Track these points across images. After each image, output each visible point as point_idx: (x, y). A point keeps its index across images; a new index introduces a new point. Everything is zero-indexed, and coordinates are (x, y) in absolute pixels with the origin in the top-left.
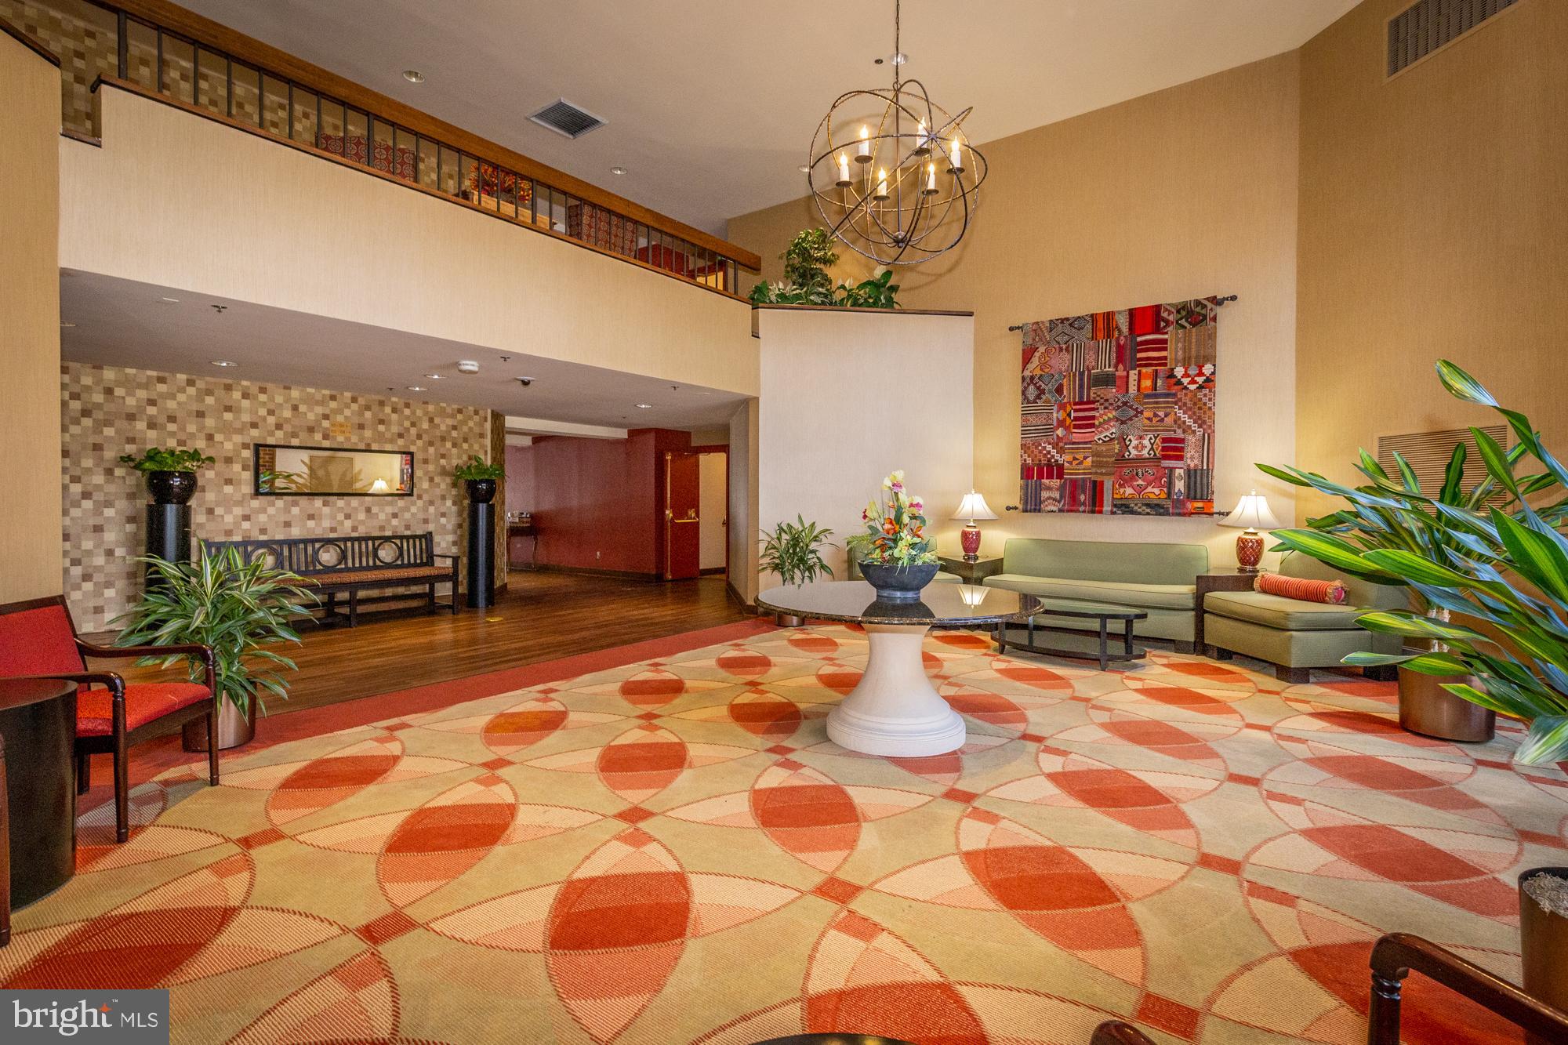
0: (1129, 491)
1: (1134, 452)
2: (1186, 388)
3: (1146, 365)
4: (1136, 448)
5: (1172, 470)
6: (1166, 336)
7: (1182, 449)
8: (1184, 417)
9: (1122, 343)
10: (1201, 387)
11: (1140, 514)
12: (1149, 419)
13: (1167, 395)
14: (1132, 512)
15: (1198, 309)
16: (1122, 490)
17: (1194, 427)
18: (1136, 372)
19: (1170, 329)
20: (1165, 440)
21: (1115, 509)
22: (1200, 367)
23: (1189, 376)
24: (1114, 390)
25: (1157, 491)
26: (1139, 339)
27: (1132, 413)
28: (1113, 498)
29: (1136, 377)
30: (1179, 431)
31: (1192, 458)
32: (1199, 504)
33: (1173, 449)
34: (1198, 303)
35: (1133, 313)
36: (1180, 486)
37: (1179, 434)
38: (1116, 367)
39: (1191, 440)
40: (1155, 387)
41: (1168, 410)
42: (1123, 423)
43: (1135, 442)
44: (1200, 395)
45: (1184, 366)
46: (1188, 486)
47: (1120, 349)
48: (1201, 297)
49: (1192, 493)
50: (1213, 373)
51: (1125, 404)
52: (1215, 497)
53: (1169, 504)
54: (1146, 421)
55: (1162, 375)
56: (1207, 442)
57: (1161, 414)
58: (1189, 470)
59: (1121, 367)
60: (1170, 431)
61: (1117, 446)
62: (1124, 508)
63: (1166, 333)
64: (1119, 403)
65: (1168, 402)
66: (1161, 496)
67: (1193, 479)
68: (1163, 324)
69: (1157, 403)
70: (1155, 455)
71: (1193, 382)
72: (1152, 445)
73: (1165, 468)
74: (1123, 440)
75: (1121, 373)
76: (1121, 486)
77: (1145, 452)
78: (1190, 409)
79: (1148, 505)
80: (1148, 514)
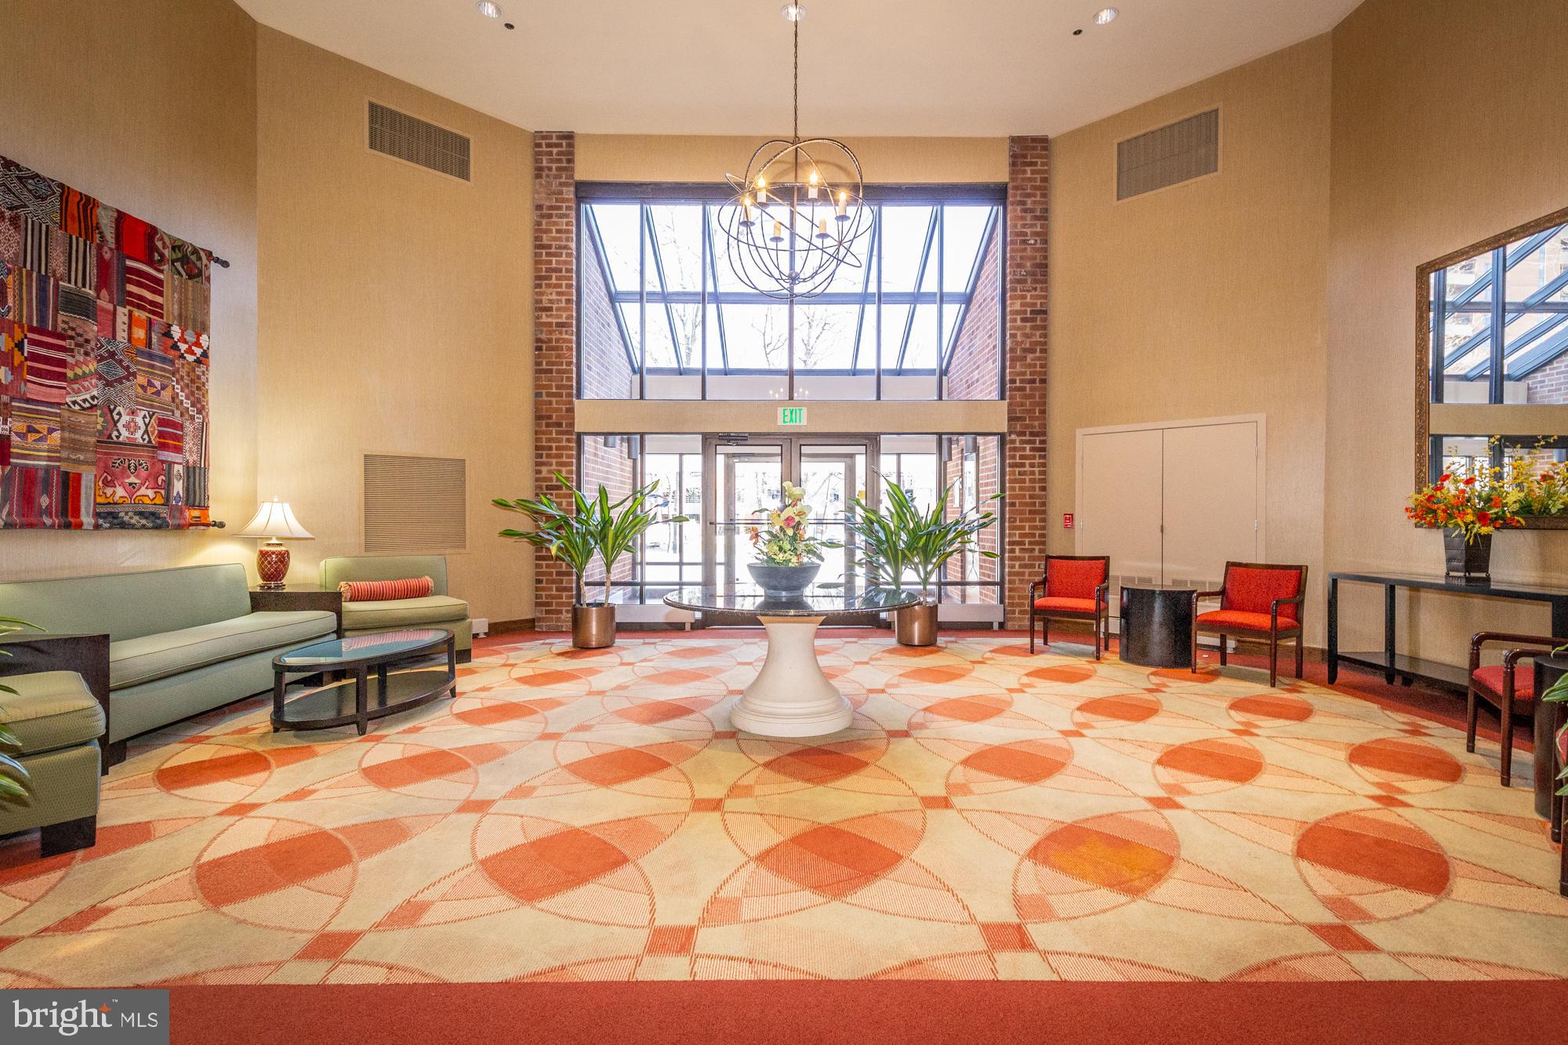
0: (120, 492)
1: (125, 433)
2: (182, 356)
3: (139, 307)
4: (127, 426)
5: (171, 464)
6: (161, 276)
7: (179, 438)
8: (182, 396)
9: (107, 256)
10: (198, 361)
11: (133, 527)
12: (142, 387)
13: (164, 360)
14: (123, 526)
15: (193, 258)
16: (109, 491)
17: (192, 411)
18: (126, 311)
19: (165, 267)
20: (162, 422)
21: (101, 521)
22: (198, 335)
23: (185, 342)
24: (95, 328)
25: (150, 493)
26: (129, 263)
27: (122, 373)
28: (96, 504)
29: (126, 319)
30: (177, 413)
31: (191, 451)
32: (196, 513)
33: (169, 436)
34: (195, 251)
35: (122, 220)
36: (178, 487)
37: (177, 417)
38: (98, 290)
39: (189, 427)
40: (149, 344)
41: (166, 382)
42: (109, 384)
43: (125, 418)
44: (198, 371)
45: (180, 326)
46: (187, 490)
47: (103, 267)
48: (198, 245)
49: (191, 500)
50: (208, 348)
51: (112, 355)
52: (211, 504)
53: (164, 512)
54: (140, 390)
55: (156, 328)
56: (202, 430)
57: (157, 384)
58: (188, 468)
59: (104, 293)
60: (168, 410)
61: (100, 420)
62: (112, 520)
63: (161, 271)
64: (102, 351)
65: (164, 370)
66: (157, 501)
67: (192, 479)
68: (157, 257)
69: (152, 367)
70: (150, 441)
71: (190, 352)
72: (147, 426)
73: (163, 462)
74: (109, 410)
75: (104, 303)
76: (107, 483)
77: (138, 435)
78: (187, 386)
79: (141, 514)
80: (144, 527)
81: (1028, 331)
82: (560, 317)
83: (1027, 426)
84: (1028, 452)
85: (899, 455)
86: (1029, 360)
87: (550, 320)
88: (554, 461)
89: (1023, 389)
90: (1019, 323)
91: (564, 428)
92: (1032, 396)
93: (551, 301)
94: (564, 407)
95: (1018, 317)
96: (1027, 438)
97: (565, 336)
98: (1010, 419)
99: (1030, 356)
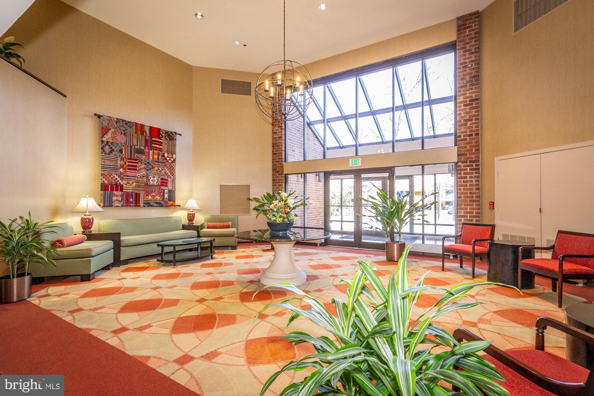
0: (150, 197)
1: (152, 182)
2: (168, 161)
3: (156, 150)
4: (152, 181)
5: (164, 190)
6: (162, 141)
7: (167, 183)
8: (168, 172)
9: (147, 138)
10: (172, 162)
11: (153, 206)
12: (156, 170)
13: (162, 163)
14: (151, 206)
15: (171, 135)
16: (147, 197)
17: (171, 175)
18: (152, 151)
19: (163, 138)
20: (162, 179)
21: (145, 205)
22: (172, 155)
23: (169, 157)
24: (144, 157)
25: (159, 198)
26: (153, 139)
27: (151, 167)
28: (144, 200)
29: (152, 153)
30: (166, 176)
31: (170, 186)
32: (172, 203)
33: (164, 182)
34: (171, 133)
35: (152, 129)
36: (166, 196)
37: (166, 177)
38: (145, 147)
39: (170, 180)
40: (158, 159)
41: (163, 168)
42: (147, 170)
43: (152, 179)
44: (172, 165)
45: (167, 153)
46: (169, 196)
47: (146, 141)
48: (172, 131)
49: (170, 199)
50: (175, 158)
51: (148, 163)
52: (176, 200)
53: (162, 202)
54: (156, 171)
55: (160, 155)
56: (174, 181)
57: (161, 169)
58: (169, 190)
59: (146, 148)
60: (163, 176)
61: (145, 179)
62: (148, 204)
63: (162, 140)
64: (146, 162)
65: (162, 165)
66: (160, 200)
67: (170, 194)
68: (161, 136)
69: (159, 165)
70: (158, 184)
71: (170, 160)
72: (158, 180)
73: (162, 189)
74: (147, 177)
75: (146, 150)
76: (147, 195)
77: (155, 183)
78: (169, 169)
79: (156, 203)
80: (157, 206)
81: (468, 110)
82: (279, 135)
83: (468, 158)
84: (468, 171)
85: (435, 174)
86: (468, 125)
87: (276, 136)
88: (277, 184)
89: (465, 140)
90: (463, 107)
91: (280, 173)
92: (470, 143)
93: (276, 130)
94: (280, 166)
95: (462, 105)
96: (468, 164)
97: (280, 141)
98: (458, 155)
99: (469, 123)
